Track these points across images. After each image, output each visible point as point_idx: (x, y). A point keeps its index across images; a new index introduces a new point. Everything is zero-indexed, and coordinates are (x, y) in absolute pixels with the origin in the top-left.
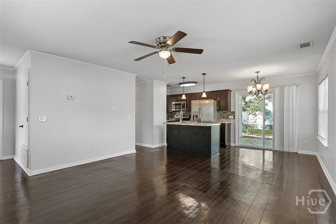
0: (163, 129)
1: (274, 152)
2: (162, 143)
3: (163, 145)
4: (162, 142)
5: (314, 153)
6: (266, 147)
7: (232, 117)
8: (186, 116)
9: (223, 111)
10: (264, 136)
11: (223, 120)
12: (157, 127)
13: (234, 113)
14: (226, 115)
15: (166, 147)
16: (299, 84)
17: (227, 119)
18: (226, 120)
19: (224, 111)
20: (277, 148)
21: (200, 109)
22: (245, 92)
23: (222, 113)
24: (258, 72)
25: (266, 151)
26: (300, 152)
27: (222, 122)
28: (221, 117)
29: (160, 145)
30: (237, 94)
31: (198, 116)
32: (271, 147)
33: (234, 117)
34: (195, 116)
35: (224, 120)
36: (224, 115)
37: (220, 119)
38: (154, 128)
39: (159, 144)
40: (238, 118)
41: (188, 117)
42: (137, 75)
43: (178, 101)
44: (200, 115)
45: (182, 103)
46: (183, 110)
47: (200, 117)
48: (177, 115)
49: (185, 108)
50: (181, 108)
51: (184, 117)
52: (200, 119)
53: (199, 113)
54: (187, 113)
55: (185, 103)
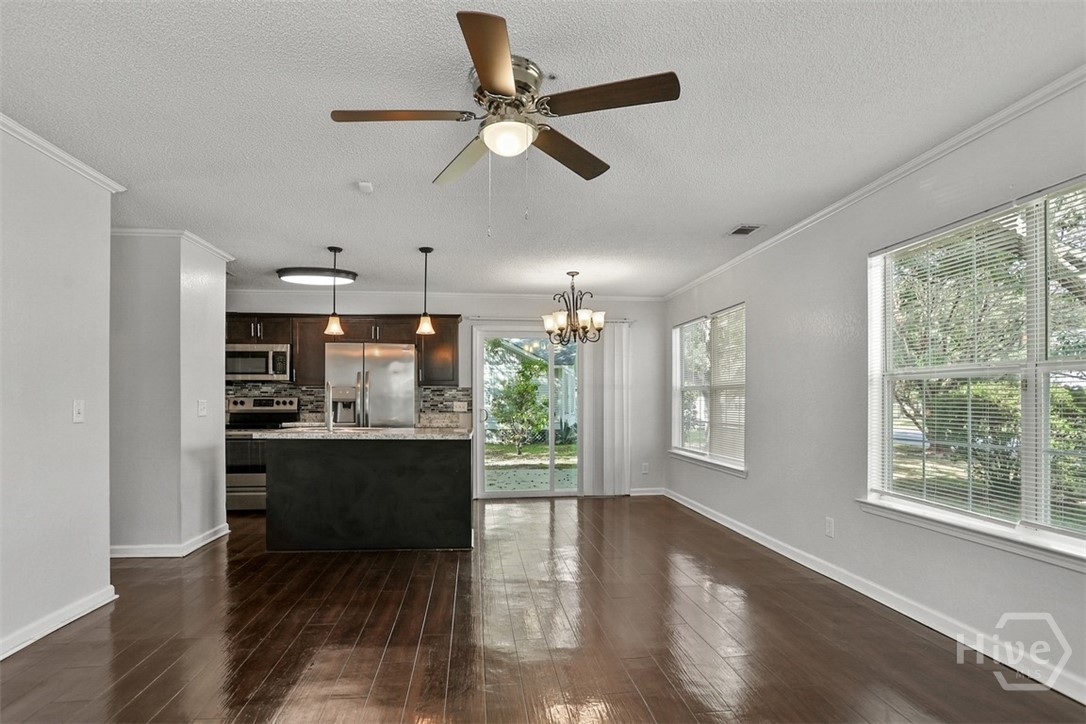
0: (214, 462)
1: (582, 501)
2: (213, 527)
3: (215, 533)
4: (213, 522)
5: (659, 491)
6: (558, 491)
7: (463, 406)
8: (284, 403)
9: (433, 387)
10: (552, 461)
11: (432, 416)
12: (194, 453)
13: (468, 392)
14: (441, 399)
15: (227, 539)
16: (635, 321)
17: (448, 414)
18: (442, 415)
19: (435, 388)
20: (588, 491)
21: (364, 377)
22: (537, 328)
23: (428, 392)
24: (573, 274)
25: (557, 502)
26: (635, 492)
27: (430, 422)
28: (427, 405)
29: (204, 539)
30: (478, 333)
31: (359, 401)
32: (574, 490)
33: (470, 404)
34: (340, 405)
35: (437, 416)
36: (436, 398)
37: (422, 415)
38: (185, 460)
39: (203, 531)
40: (481, 410)
41: (294, 407)
42: (121, 189)
43: (248, 340)
44: (367, 401)
45: (271, 349)
46: (276, 377)
47: (367, 407)
48: (239, 400)
49: (285, 373)
50: (267, 373)
51: (275, 407)
52: (367, 416)
53: (364, 390)
54: (283, 393)
55: (286, 353)
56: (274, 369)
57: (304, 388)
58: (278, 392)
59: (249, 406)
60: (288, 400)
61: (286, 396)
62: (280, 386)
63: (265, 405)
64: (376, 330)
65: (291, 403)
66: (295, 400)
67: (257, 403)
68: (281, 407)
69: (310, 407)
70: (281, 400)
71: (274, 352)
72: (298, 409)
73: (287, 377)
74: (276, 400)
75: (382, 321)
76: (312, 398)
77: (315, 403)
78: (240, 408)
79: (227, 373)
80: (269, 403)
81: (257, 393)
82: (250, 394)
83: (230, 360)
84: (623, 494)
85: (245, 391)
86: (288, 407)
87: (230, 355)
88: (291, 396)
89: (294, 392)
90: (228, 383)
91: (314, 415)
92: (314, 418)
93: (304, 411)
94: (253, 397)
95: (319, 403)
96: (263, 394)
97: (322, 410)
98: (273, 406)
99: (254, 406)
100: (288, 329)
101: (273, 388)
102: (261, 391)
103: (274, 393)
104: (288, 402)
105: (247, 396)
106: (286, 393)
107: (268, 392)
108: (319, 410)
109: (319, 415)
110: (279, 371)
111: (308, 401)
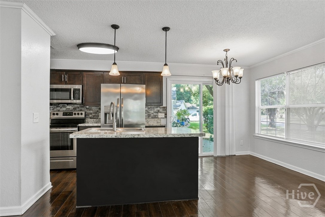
3: (44, 190)
5: (248, 153)
7: (163, 115)
8: (78, 114)
13: (165, 108)
14: (152, 112)
17: (156, 119)
18: (153, 120)
19: (150, 107)
21: (121, 101)
23: (147, 109)
26: (238, 153)
30: (170, 81)
31: (118, 113)
32: (212, 153)
33: (166, 114)
35: (151, 120)
36: (150, 112)
41: (83, 116)
43: (61, 82)
44: (123, 113)
45: (73, 87)
46: (75, 101)
47: (123, 116)
48: (56, 113)
49: (79, 99)
50: (70, 99)
51: (74, 116)
52: (122, 120)
53: (121, 108)
54: (77, 109)
55: (80, 89)
56: (73, 98)
57: (88, 107)
58: (75, 109)
59: (61, 116)
60: (80, 112)
61: (79, 111)
62: (76, 106)
63: (68, 115)
64: (124, 79)
65: (82, 114)
66: (83, 113)
67: (65, 114)
68: (77, 116)
69: (90, 116)
71: (74, 89)
72: (85, 117)
73: (80, 101)
74: (74, 112)
75: (127, 74)
76: (91, 111)
77: (93, 114)
78: (56, 117)
79: (50, 99)
80: (71, 114)
81: (64, 109)
83: (51, 92)
84: (233, 154)
85: (58, 108)
86: (80, 116)
87: (52, 90)
88: (81, 110)
89: (83, 109)
90: (51, 104)
91: (92, 119)
92: (92, 121)
93: (87, 118)
94: (63, 111)
95: (95, 114)
96: (67, 110)
97: (96, 117)
98: (72, 115)
99: (63, 115)
100: (81, 78)
101: (73, 107)
102: (67, 108)
103: (73, 109)
104: (80, 114)
105: (59, 111)
106: (79, 109)
107: (70, 109)
108: (95, 117)
109: (95, 119)
110: (76, 98)
111: (90, 113)
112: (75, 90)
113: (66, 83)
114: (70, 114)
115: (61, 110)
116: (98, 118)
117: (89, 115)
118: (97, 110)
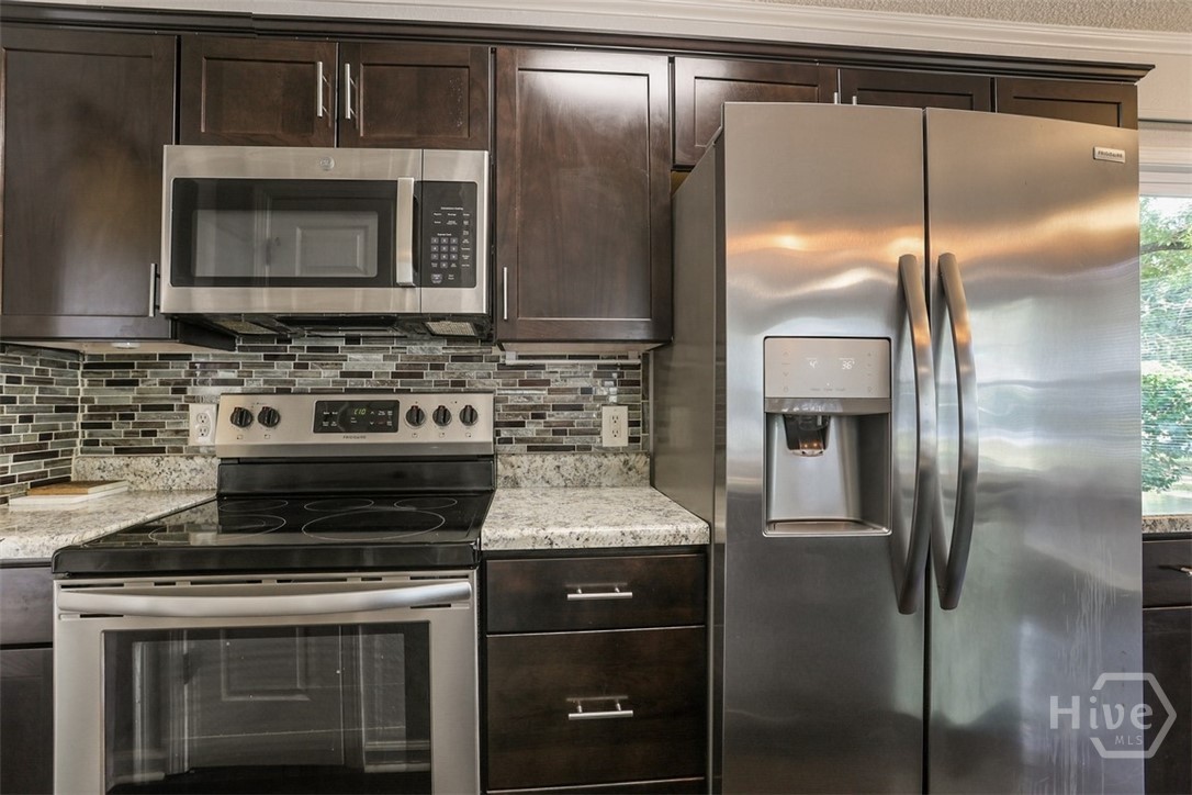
8: (442, 416)
41: (481, 433)
43: (299, 134)
48: (256, 405)
49: (465, 278)
50: (385, 275)
51: (406, 435)
54: (430, 376)
55: (472, 186)
56: (416, 266)
57: (510, 357)
58: (409, 375)
59: (297, 432)
60: (456, 404)
61: (440, 388)
62: (417, 349)
65: (469, 416)
66: (482, 404)
67: (328, 417)
68: (429, 434)
69: (531, 430)
70: (429, 404)
71: (420, 185)
72: (495, 442)
73: (472, 300)
74: (406, 403)
76: (540, 396)
77: (554, 417)
78: (260, 437)
80: (380, 416)
81: (327, 375)
82: (299, 383)
85: (281, 370)
86: (456, 433)
88: (458, 385)
89: (472, 372)
91: (551, 459)
92: (551, 474)
93: (508, 447)
94: (314, 392)
95: (565, 415)
96: (351, 382)
97: (578, 441)
98: (395, 429)
99: (318, 429)
100: (476, 94)
101: (393, 358)
102: (346, 367)
103: (395, 375)
104: (455, 412)
105: (288, 391)
106: (441, 376)
107: (369, 375)
108: (566, 441)
109: (569, 460)
110: (438, 270)
111: (525, 408)
112: (432, 195)
113: (346, 135)
114: (376, 418)
115: (304, 380)
116: (586, 449)
117: (522, 424)
118: (585, 384)
